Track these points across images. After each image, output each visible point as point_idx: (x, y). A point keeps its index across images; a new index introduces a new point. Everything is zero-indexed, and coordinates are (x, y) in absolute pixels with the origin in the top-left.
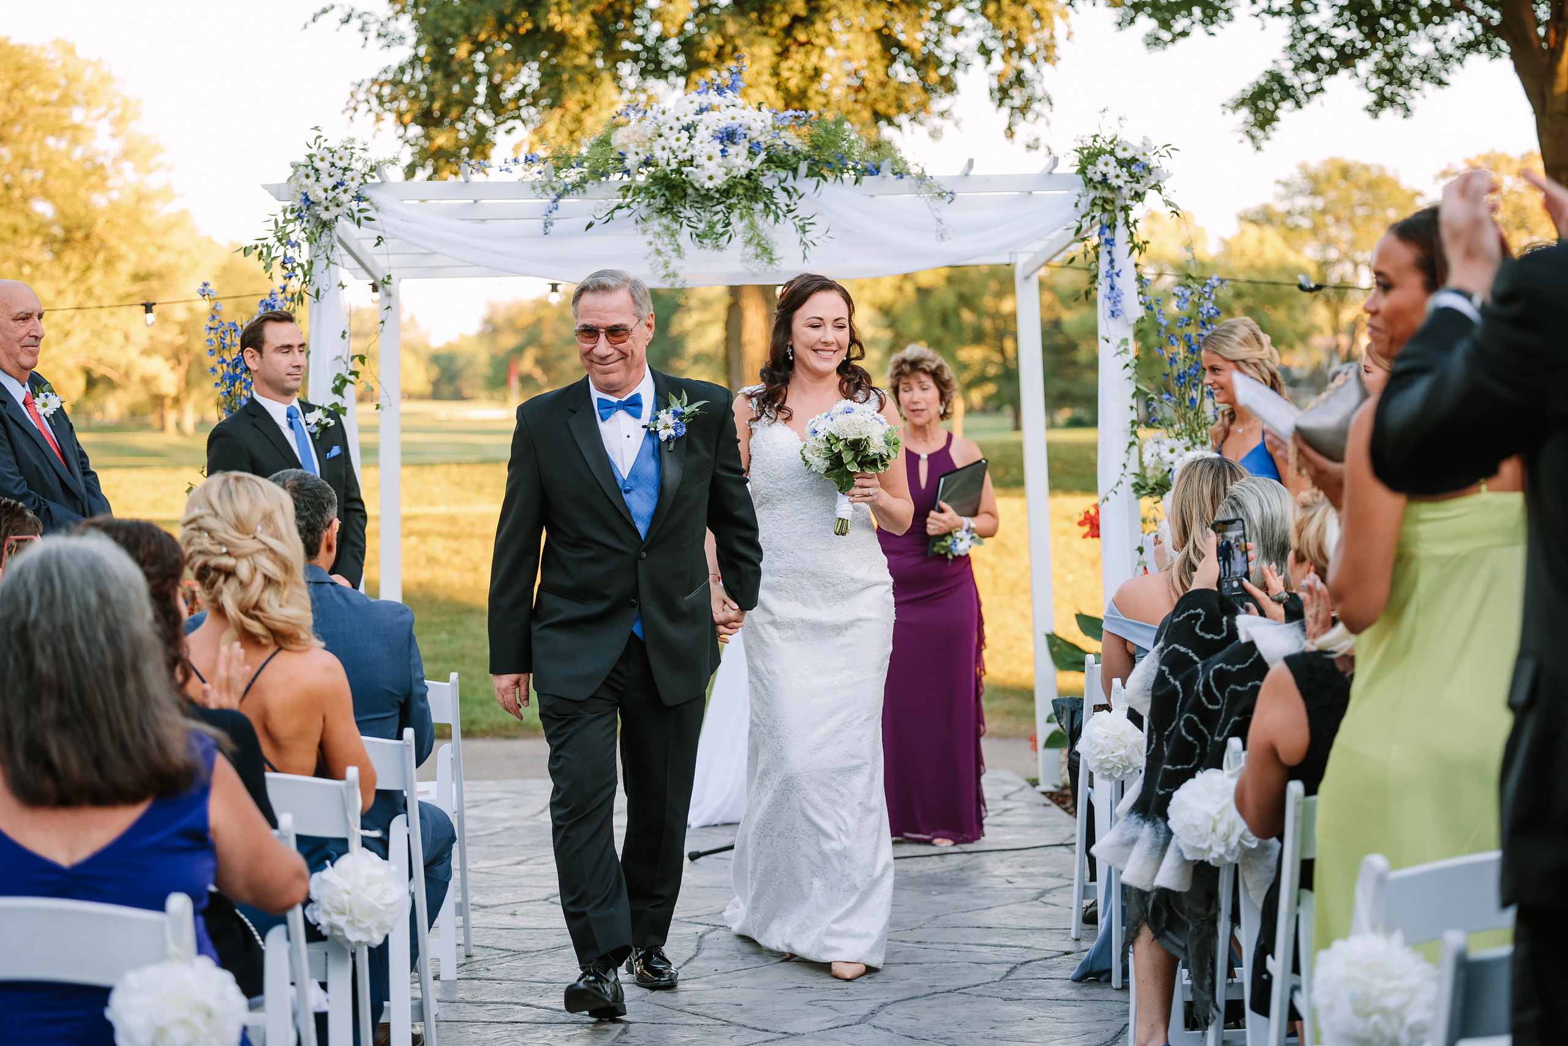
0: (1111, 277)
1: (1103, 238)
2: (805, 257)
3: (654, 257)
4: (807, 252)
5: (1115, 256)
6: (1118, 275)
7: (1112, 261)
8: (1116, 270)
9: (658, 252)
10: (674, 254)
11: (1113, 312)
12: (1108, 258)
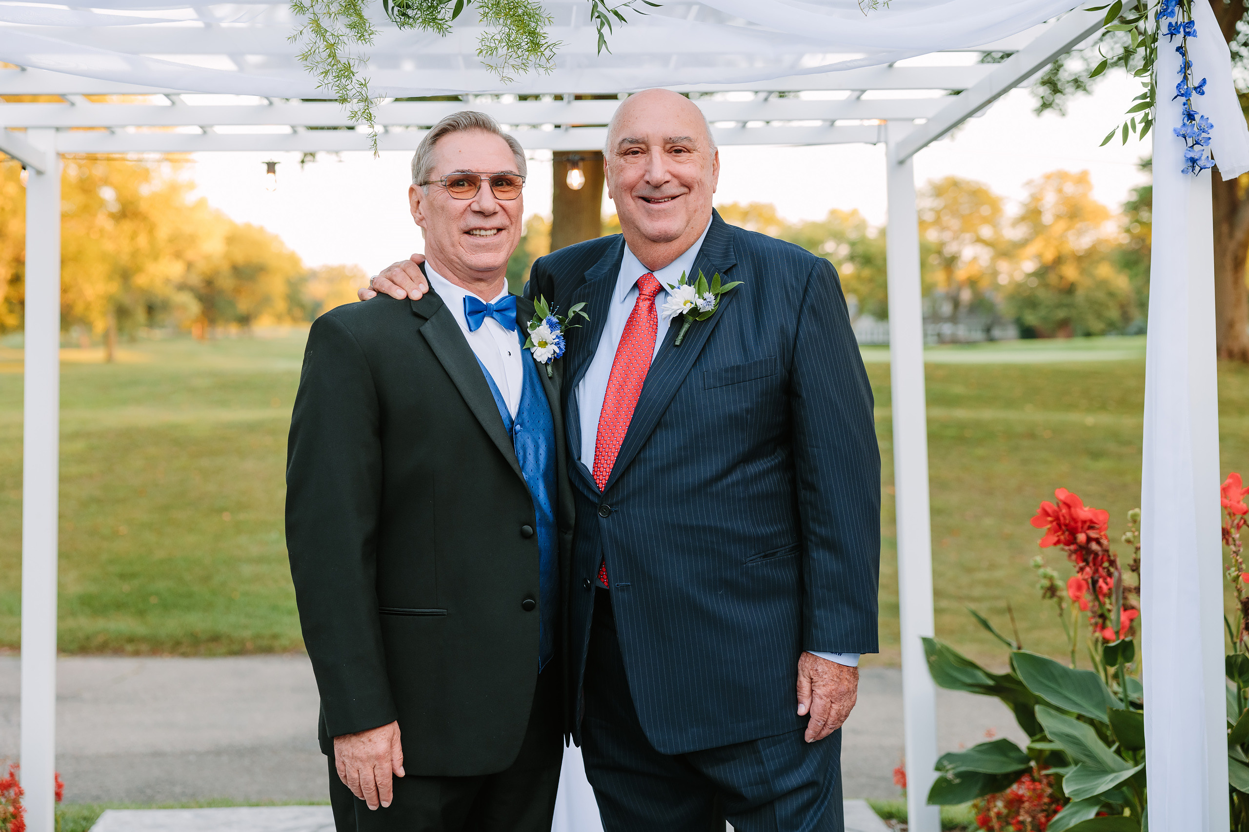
0: (1187, 94)
1: (1164, 22)
2: (601, 40)
3: (309, 36)
4: (605, 30)
5: (1191, 57)
6: (1199, 89)
7: (1187, 66)
8: (1194, 81)
9: (320, 31)
10: (352, 33)
11: (1193, 161)
12: (1179, 60)
